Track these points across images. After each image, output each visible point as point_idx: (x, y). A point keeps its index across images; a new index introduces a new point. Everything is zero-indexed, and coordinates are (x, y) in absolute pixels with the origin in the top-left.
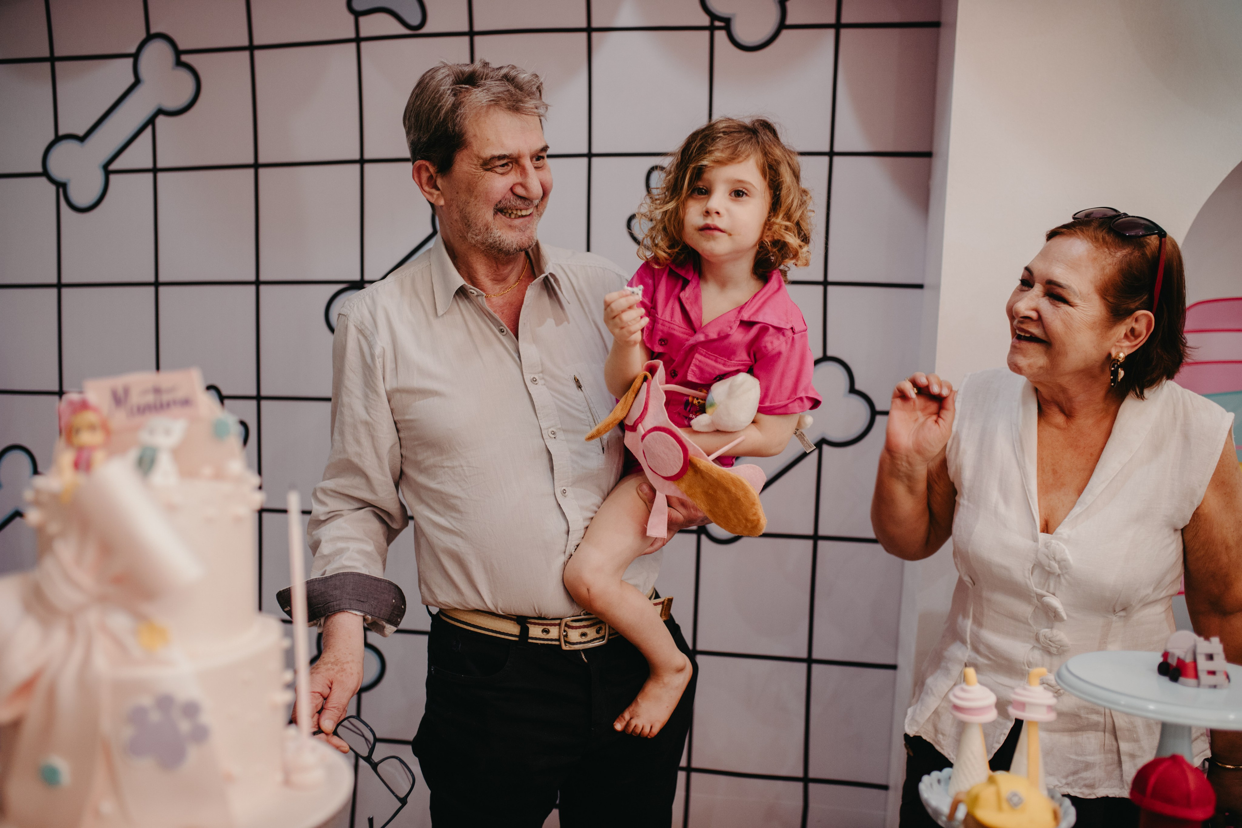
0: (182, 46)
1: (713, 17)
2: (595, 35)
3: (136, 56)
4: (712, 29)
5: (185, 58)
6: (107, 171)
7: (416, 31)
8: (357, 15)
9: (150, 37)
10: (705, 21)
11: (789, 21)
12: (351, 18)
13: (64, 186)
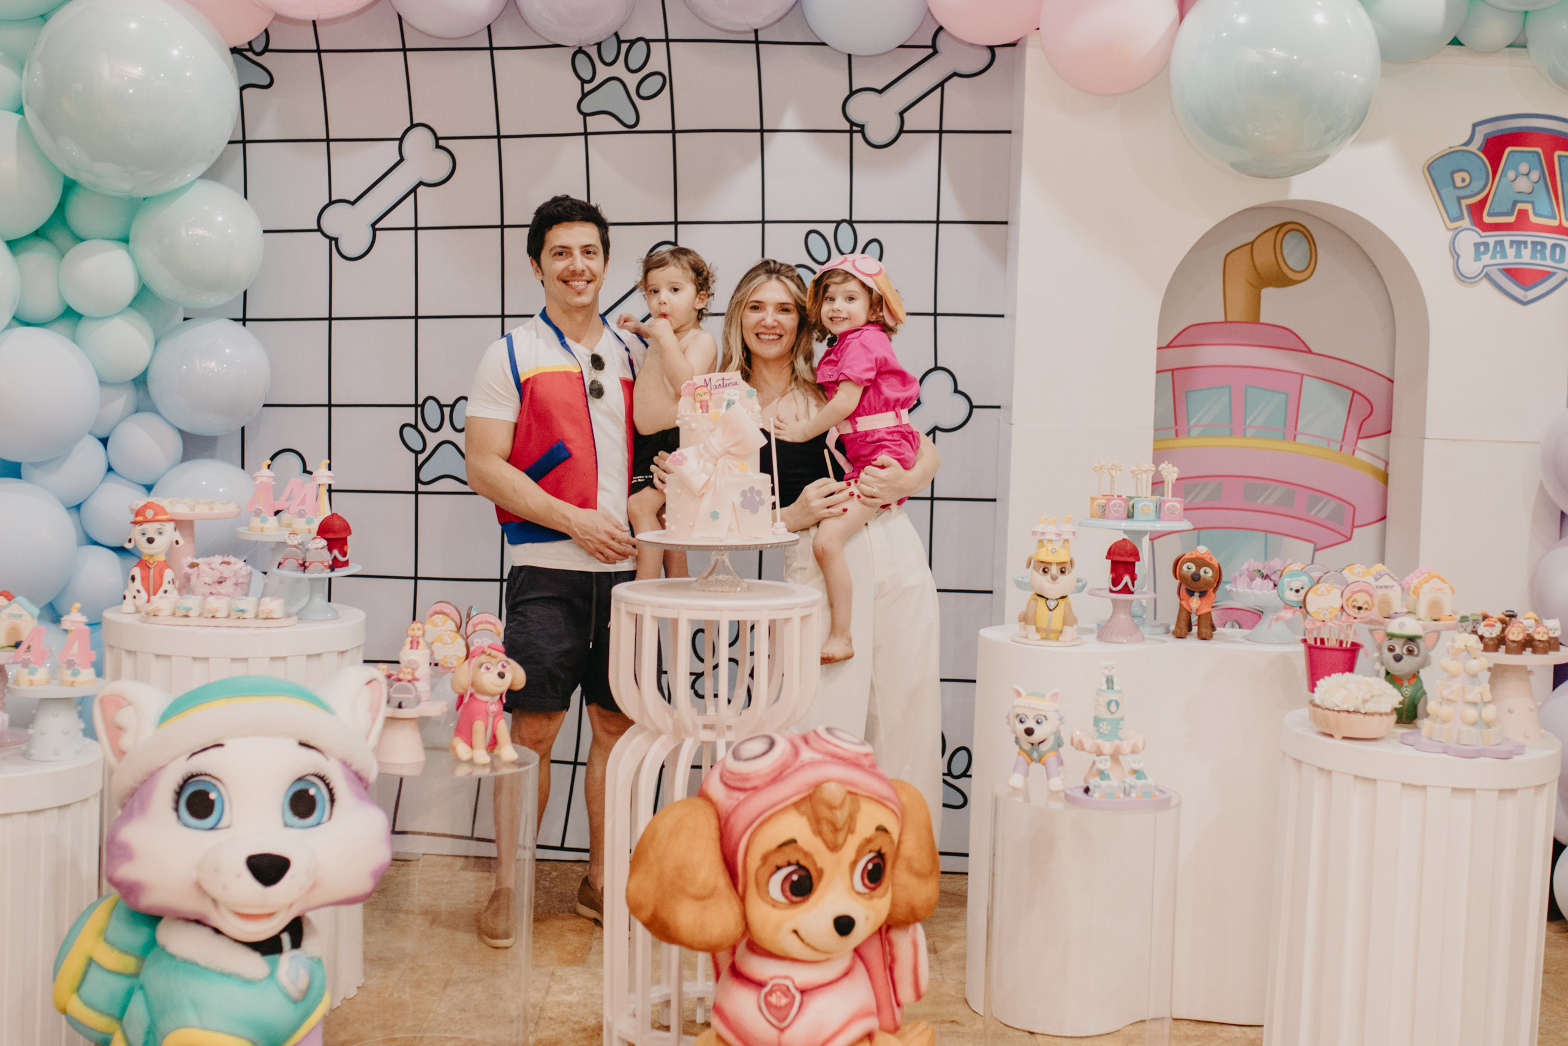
0: (439, 135)
1: (852, 124)
2: (765, 134)
3: (401, 140)
4: (851, 132)
5: (442, 143)
6: (375, 230)
7: (631, 129)
8: (585, 115)
9: (413, 126)
10: (847, 126)
11: (905, 128)
12: (581, 117)
13: (336, 240)
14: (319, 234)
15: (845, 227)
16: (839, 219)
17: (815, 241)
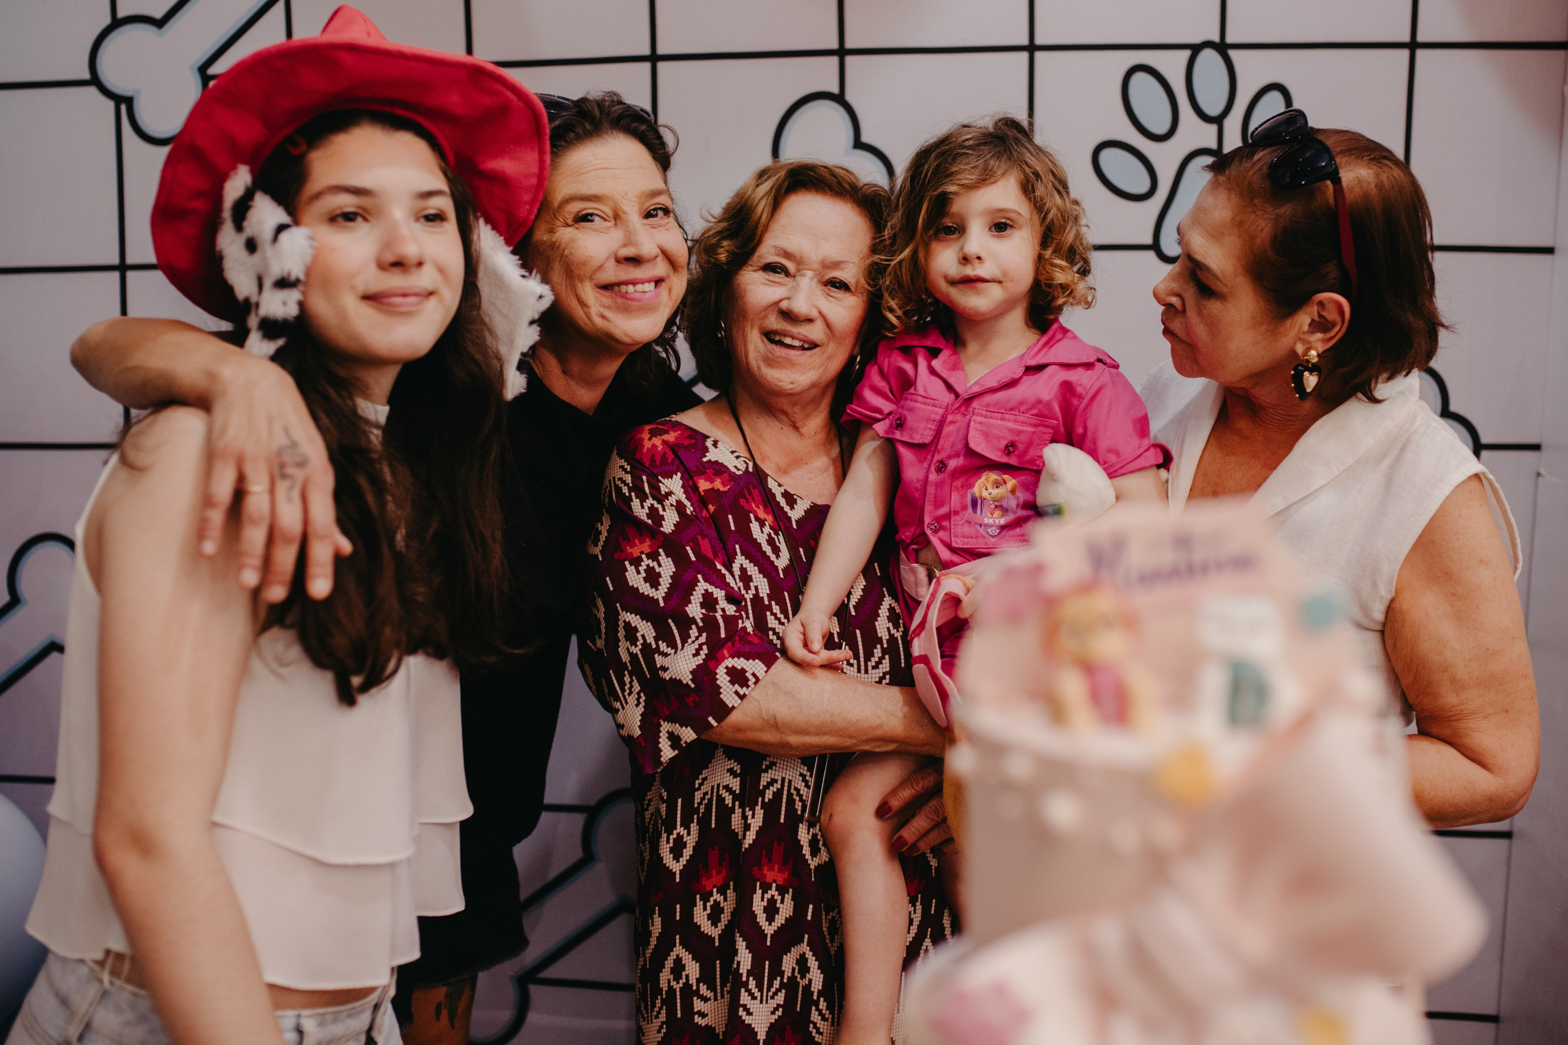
6: (205, 76)
13: (129, 101)
14: (93, 90)
15: (1209, 59)
16: (1197, 40)
17: (1143, 87)
